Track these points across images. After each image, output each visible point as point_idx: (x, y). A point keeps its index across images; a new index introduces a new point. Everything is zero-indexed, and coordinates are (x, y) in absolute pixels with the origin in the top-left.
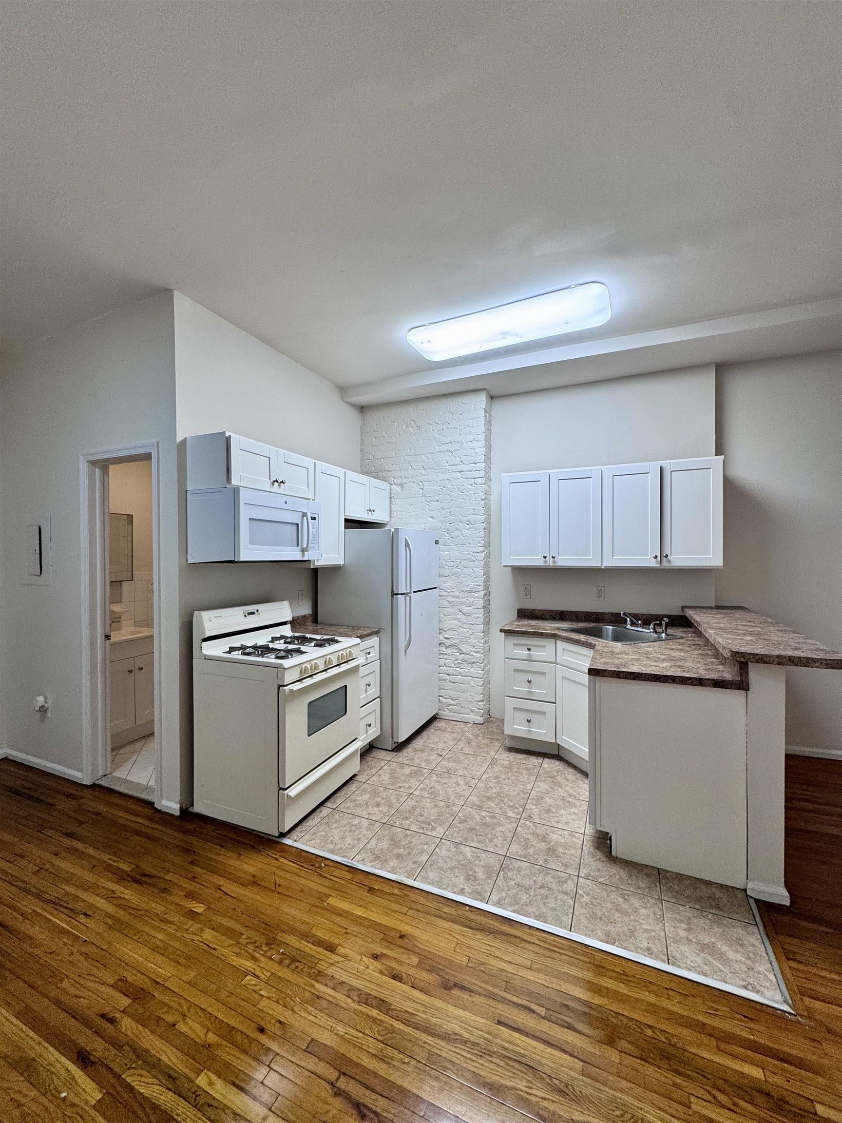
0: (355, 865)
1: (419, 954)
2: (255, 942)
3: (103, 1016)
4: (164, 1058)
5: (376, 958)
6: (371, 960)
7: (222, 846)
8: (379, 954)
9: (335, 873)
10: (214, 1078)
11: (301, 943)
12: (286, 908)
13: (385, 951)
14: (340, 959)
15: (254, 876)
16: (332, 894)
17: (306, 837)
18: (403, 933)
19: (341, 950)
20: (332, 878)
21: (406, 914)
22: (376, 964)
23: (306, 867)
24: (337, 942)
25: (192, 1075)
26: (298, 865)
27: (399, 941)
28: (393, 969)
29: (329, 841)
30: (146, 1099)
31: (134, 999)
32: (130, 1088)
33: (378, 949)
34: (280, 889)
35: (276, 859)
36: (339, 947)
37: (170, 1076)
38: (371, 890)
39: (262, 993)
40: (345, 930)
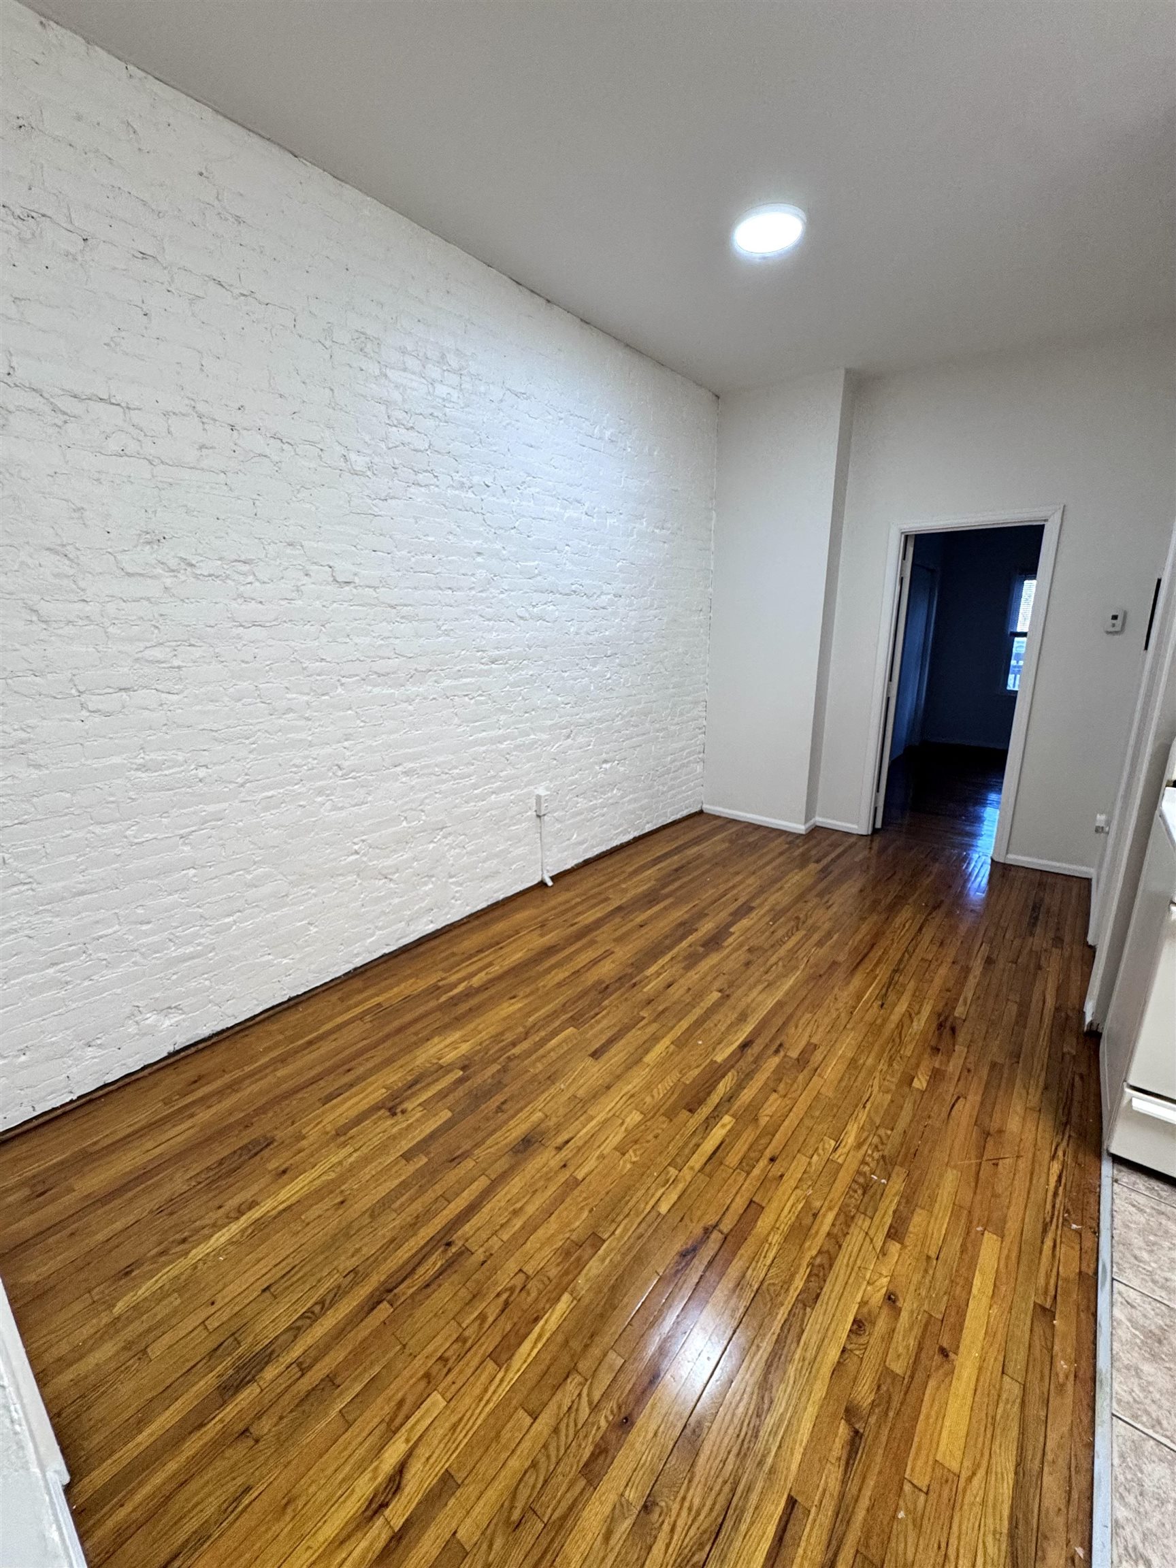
0: (1103, 1284)
1: (912, 1377)
2: (882, 1143)
3: (781, 1045)
4: (746, 1091)
5: (889, 1298)
6: (884, 1290)
7: (1046, 1088)
8: (898, 1304)
9: (1062, 1251)
10: (728, 1127)
11: (895, 1195)
12: (951, 1176)
13: (904, 1315)
14: (879, 1244)
15: (1000, 1132)
16: (1008, 1240)
17: (1142, 1200)
18: (952, 1355)
19: (894, 1247)
20: (1048, 1243)
21: (1003, 1373)
22: (878, 1297)
23: (1058, 1201)
24: (908, 1241)
25: (731, 1112)
26: (1057, 1188)
27: (931, 1348)
28: (873, 1324)
29: (1152, 1238)
30: (715, 1087)
31: (798, 1060)
32: (723, 1076)
33: (907, 1305)
34: (986, 1168)
35: (1053, 1157)
36: (898, 1246)
37: (731, 1097)
38: (1045, 1313)
39: (815, 1157)
40: (934, 1256)
